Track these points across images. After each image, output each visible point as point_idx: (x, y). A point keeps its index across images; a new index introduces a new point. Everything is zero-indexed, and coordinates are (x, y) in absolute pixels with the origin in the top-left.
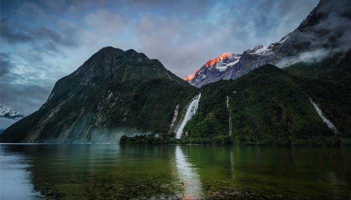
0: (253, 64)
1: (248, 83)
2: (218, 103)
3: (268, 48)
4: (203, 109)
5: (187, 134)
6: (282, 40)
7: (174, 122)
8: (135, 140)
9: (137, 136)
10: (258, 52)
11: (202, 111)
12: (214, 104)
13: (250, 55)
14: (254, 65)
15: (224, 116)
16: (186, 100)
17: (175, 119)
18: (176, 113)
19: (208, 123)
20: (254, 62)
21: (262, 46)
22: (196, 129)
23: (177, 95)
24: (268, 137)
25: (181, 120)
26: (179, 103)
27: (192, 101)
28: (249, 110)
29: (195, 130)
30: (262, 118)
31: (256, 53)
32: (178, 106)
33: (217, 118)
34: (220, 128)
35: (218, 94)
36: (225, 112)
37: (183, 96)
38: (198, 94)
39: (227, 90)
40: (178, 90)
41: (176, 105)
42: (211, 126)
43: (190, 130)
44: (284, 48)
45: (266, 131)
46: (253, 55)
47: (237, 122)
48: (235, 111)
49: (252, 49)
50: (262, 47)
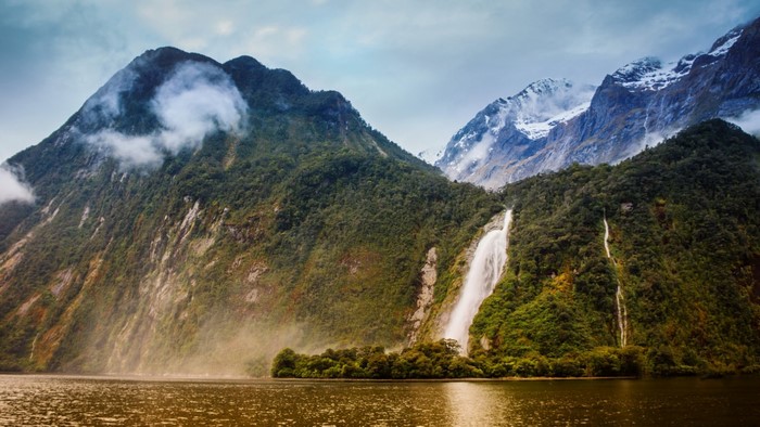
0: (633, 118)
1: (664, 179)
2: (580, 243)
3: (677, 70)
4: (532, 263)
5: (485, 343)
6: (715, 46)
7: (427, 307)
8: (327, 366)
9: (330, 351)
10: (646, 81)
11: (527, 268)
12: (565, 243)
13: (623, 88)
14: (637, 123)
15: (601, 283)
16: (463, 232)
17: (426, 296)
18: (430, 275)
19: (554, 306)
20: (638, 111)
21: (659, 63)
22: (517, 327)
23: (427, 215)
24: (734, 350)
25: (449, 297)
26: (438, 242)
27: (483, 233)
28: (674, 265)
29: (514, 333)
30: (711, 292)
31: (642, 82)
32: (432, 251)
33: (578, 290)
34: (593, 325)
35: (575, 211)
36: (604, 272)
37: (448, 218)
38: (498, 211)
39: (602, 199)
40: (431, 198)
41: (428, 247)
42: (564, 318)
43: (496, 331)
44: (725, 71)
45: (726, 330)
46: (632, 88)
47: (642, 303)
48: (634, 270)
49: (630, 69)
50: (658, 65)
